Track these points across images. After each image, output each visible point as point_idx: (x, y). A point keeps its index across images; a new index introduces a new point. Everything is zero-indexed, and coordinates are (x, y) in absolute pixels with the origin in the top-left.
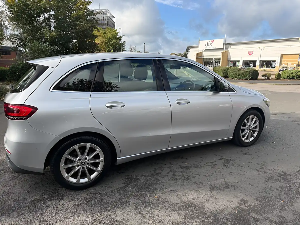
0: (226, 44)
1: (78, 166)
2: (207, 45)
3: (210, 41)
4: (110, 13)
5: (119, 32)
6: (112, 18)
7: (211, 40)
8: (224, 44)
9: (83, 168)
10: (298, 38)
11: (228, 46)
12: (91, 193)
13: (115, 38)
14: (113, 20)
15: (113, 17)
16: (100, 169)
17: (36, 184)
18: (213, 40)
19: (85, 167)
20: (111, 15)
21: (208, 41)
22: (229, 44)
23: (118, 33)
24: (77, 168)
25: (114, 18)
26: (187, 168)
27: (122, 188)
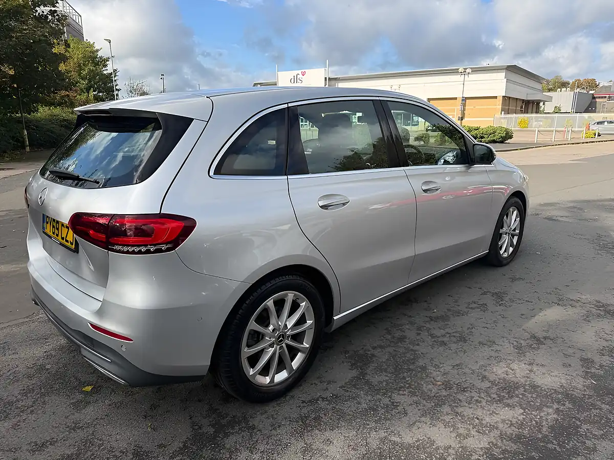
0: (329, 78)
1: (271, 346)
2: (292, 81)
3: (299, 72)
4: (68, 5)
5: (99, 48)
6: (74, 17)
7: (302, 71)
8: (326, 78)
9: (281, 348)
10: (458, 69)
11: (333, 82)
12: (303, 402)
13: (93, 62)
14: (77, 21)
15: (77, 14)
16: (308, 346)
17: (153, 407)
18: (305, 70)
19: (284, 345)
20: (71, 8)
21: (295, 73)
22: (335, 79)
23: (97, 51)
24: (271, 350)
25: (80, 17)
26: (444, 318)
27: (358, 378)
